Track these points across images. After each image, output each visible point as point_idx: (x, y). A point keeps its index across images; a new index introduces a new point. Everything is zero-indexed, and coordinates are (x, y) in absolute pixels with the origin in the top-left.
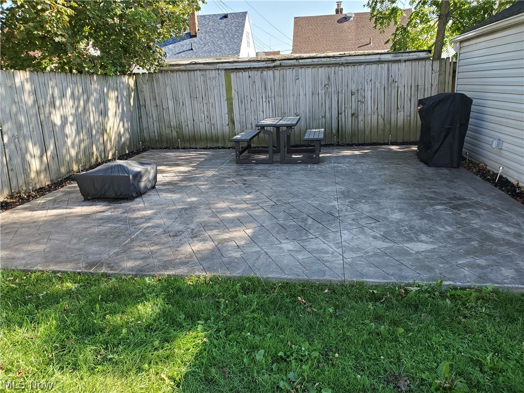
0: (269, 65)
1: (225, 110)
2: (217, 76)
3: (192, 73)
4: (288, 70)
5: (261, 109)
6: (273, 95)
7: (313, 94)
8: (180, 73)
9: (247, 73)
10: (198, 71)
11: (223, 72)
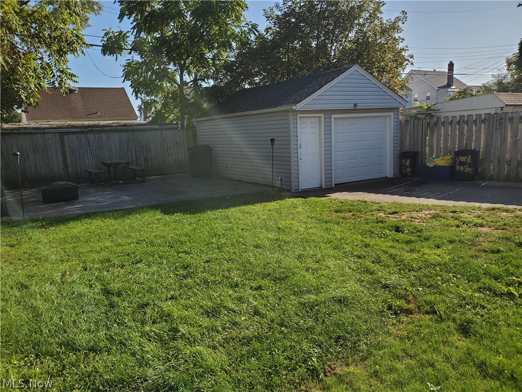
0: (83, 130)
1: (61, 159)
2: (54, 137)
3: (34, 135)
4: (103, 134)
5: (87, 158)
6: (94, 149)
7: (120, 148)
8: (25, 135)
9: (76, 135)
10: (39, 134)
11: (58, 135)
